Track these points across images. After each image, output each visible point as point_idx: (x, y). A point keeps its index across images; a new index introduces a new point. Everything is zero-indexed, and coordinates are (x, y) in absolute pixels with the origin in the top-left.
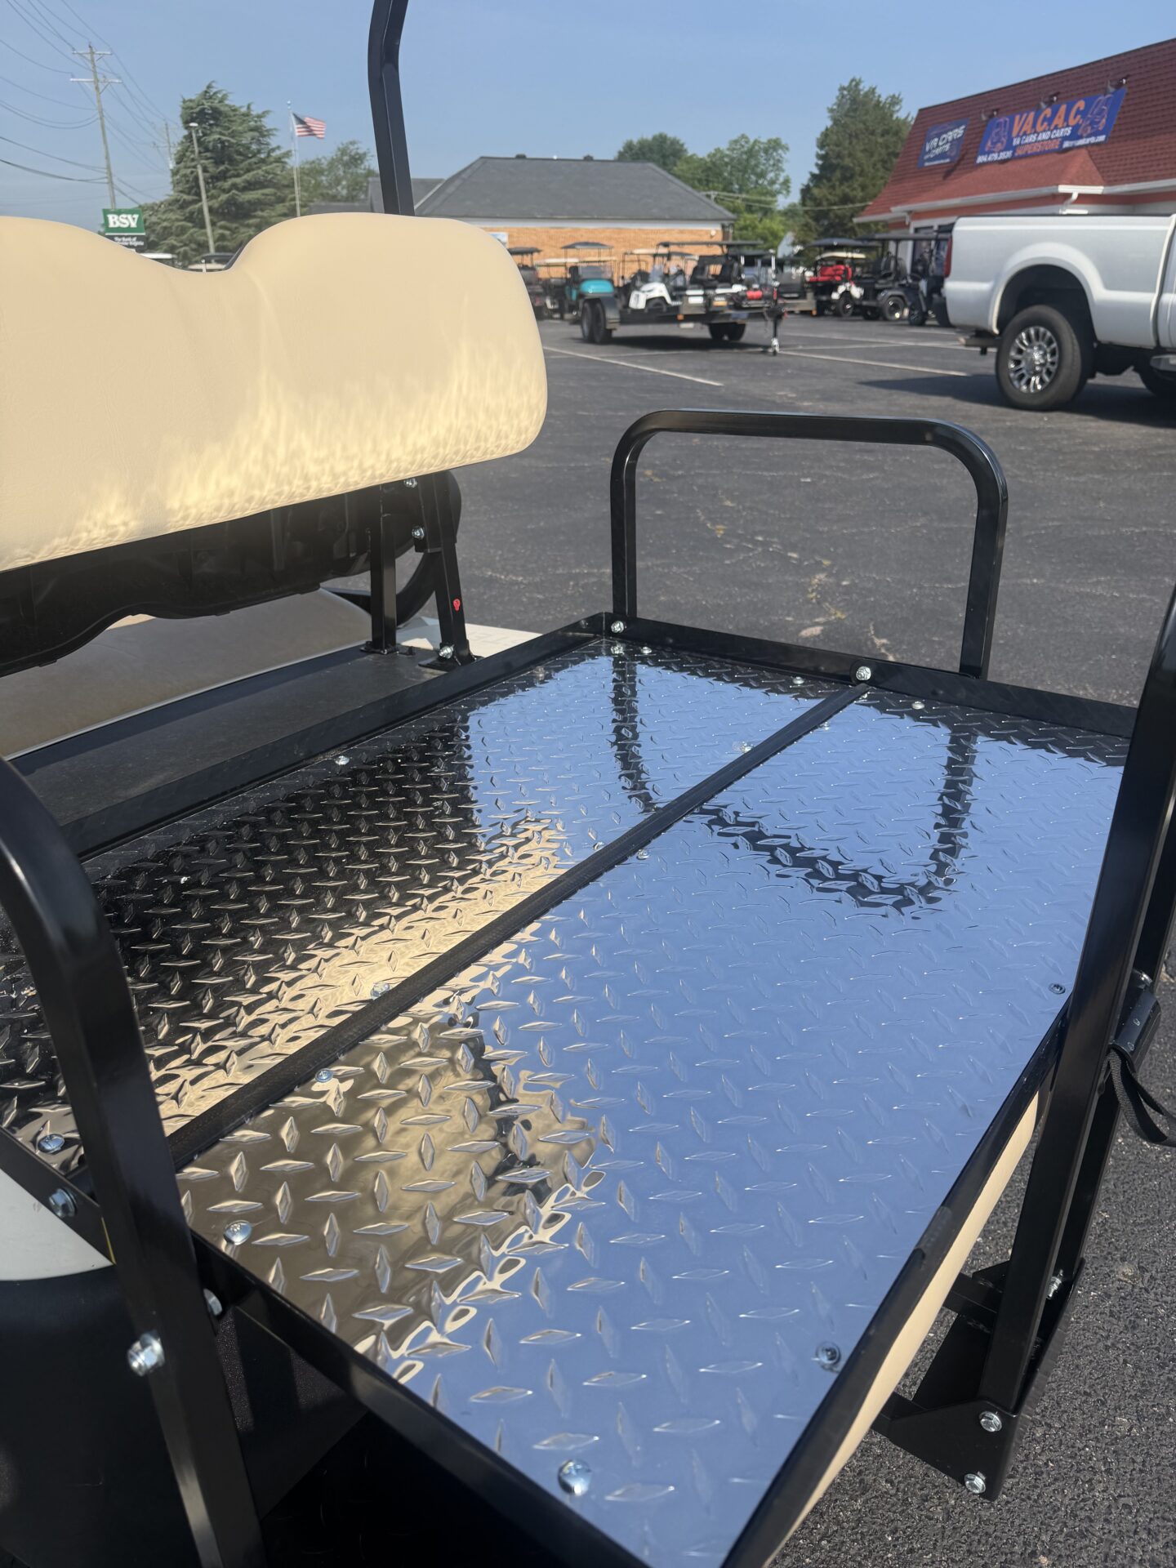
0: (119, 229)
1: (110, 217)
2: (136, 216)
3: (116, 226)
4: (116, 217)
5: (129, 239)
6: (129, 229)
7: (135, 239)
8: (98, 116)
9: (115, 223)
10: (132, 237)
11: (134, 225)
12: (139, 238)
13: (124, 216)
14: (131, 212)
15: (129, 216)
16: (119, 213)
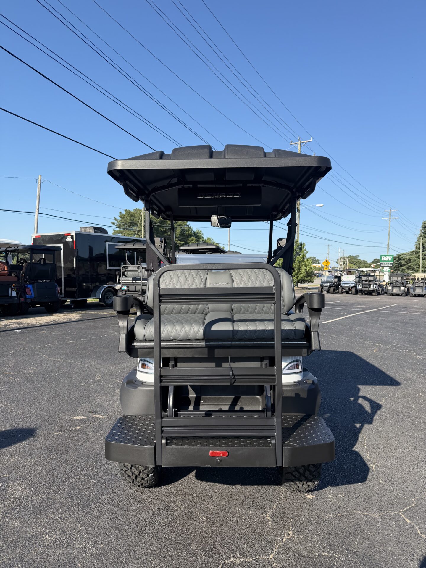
0: (385, 261)
1: (382, 257)
2: (391, 257)
3: (384, 260)
4: (384, 257)
6: (388, 261)
7: (390, 264)
8: (388, 228)
11: (390, 260)
13: (387, 257)
14: (390, 256)
15: (389, 257)
16: (385, 256)
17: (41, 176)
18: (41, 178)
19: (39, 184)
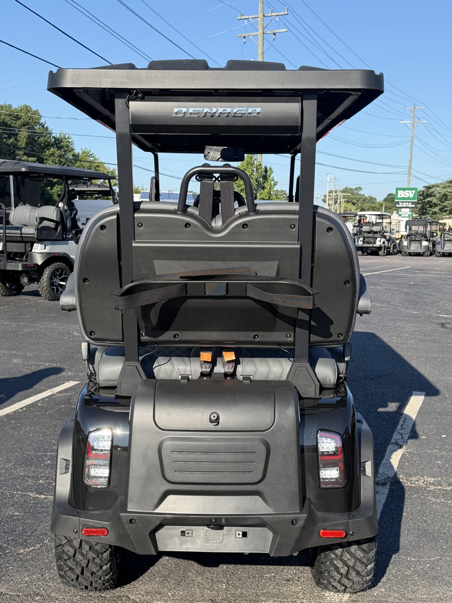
0: (403, 198)
1: (399, 192)
2: (414, 192)
3: (402, 196)
4: (402, 192)
5: (407, 203)
6: (409, 198)
7: (411, 203)
8: (410, 140)
9: (401, 195)
10: (409, 202)
11: (411, 196)
12: (413, 203)
13: (407, 191)
14: (412, 189)
15: (410, 192)
16: (404, 189)
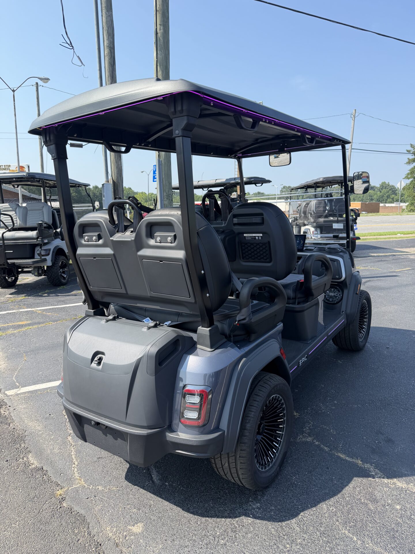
17: (355, 110)
18: (355, 112)
19: (353, 119)
